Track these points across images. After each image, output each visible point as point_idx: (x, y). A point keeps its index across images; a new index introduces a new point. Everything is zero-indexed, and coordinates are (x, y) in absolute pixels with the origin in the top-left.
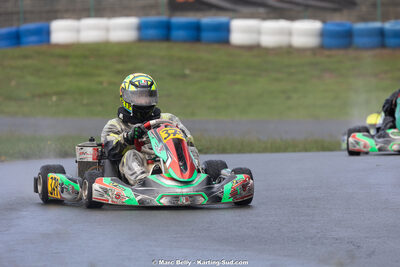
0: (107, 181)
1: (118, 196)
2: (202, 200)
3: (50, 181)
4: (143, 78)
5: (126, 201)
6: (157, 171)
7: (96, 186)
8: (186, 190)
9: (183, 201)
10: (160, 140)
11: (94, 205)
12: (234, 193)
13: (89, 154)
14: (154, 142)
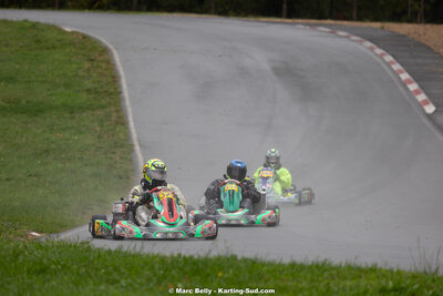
0: (124, 223)
1: (131, 232)
2: (182, 236)
3: (96, 225)
4: (160, 163)
5: (135, 235)
6: (155, 217)
7: (117, 226)
8: (172, 229)
9: (170, 236)
10: (159, 199)
11: (120, 238)
12: (203, 232)
13: (120, 208)
14: (155, 200)
